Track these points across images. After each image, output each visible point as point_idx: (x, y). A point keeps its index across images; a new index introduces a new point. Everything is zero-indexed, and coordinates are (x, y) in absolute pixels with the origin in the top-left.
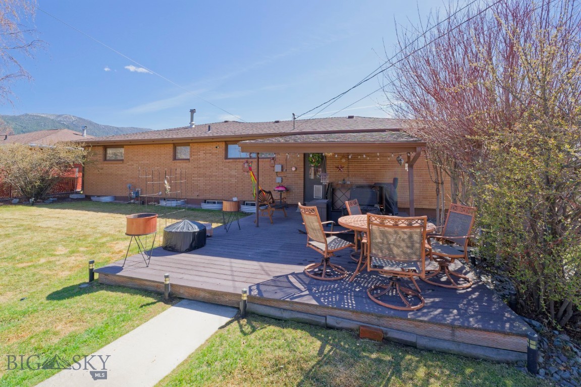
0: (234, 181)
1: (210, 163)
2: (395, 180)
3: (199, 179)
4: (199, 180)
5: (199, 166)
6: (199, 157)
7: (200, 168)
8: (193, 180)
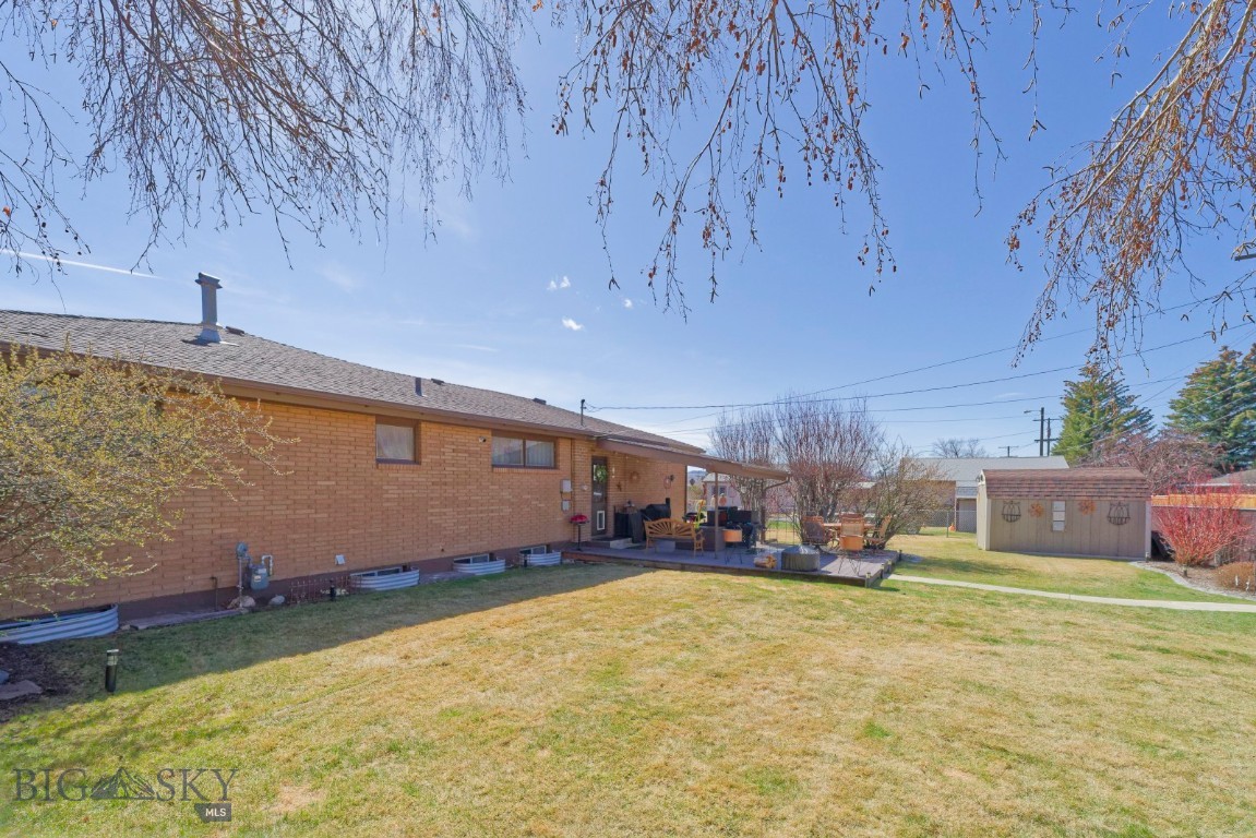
0: (507, 510)
1: (466, 473)
2: (668, 500)
3: (444, 510)
4: (445, 514)
5: (443, 480)
6: (443, 457)
7: (445, 484)
8: (432, 514)
